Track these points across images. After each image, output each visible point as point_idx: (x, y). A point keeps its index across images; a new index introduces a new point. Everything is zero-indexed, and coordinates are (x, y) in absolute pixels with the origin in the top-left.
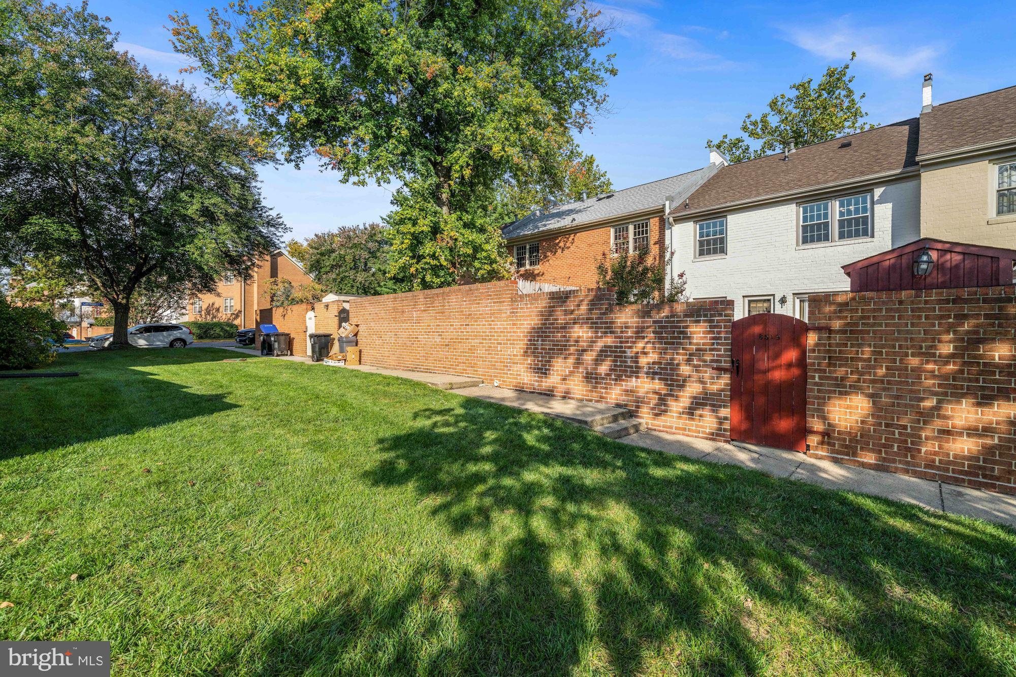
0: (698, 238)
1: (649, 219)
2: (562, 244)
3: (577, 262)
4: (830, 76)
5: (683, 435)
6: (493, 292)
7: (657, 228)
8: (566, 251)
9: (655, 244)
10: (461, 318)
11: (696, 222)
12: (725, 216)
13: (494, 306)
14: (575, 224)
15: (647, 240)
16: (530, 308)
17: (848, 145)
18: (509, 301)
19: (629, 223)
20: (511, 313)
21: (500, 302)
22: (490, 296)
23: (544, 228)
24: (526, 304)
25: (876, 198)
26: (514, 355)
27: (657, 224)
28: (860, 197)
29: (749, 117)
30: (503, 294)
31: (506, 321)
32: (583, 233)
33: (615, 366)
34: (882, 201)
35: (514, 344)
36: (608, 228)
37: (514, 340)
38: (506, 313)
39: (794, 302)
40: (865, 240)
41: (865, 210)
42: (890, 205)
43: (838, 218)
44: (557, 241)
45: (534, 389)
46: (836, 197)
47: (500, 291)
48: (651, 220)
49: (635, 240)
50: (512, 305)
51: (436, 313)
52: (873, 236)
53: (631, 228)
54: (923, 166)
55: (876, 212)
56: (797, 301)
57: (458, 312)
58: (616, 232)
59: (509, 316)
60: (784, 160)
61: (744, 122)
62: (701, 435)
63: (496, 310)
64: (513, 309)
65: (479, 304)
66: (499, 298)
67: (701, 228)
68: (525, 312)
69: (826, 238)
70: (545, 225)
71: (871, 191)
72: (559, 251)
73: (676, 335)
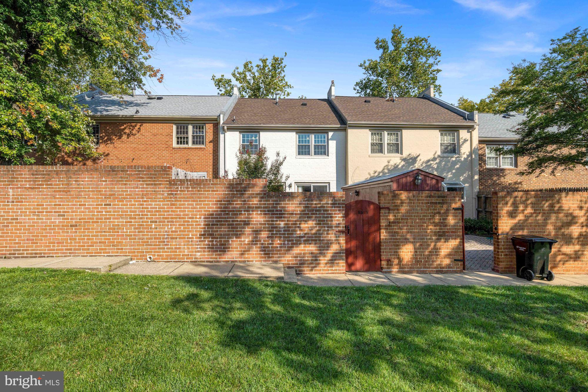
0: (242, 143)
1: (205, 123)
2: (127, 131)
3: (141, 147)
4: (276, 61)
5: (319, 273)
6: (145, 175)
7: (212, 131)
8: (132, 138)
9: (210, 142)
10: (98, 198)
11: (240, 132)
12: (259, 132)
13: (147, 188)
14: (139, 115)
15: (203, 139)
16: (192, 191)
17: (305, 105)
18: (167, 184)
19: (189, 124)
20: (168, 194)
21: (155, 184)
22: (142, 178)
23: (105, 113)
24: (187, 188)
25: (330, 137)
26: (172, 232)
27: (212, 128)
28: (323, 135)
29: (237, 68)
30: (160, 178)
31: (162, 201)
32: (148, 124)
33: (272, 234)
34: (331, 139)
35: (173, 222)
36: (171, 124)
37: (172, 218)
38: (163, 194)
39: (295, 187)
40: (324, 157)
41: (324, 141)
42: (335, 142)
43: (314, 144)
44: (123, 127)
45: (197, 258)
46: (313, 133)
47: (156, 175)
48: (207, 125)
49: (193, 137)
50: (170, 188)
51: (55, 191)
52: (328, 156)
53: (190, 128)
54: (349, 126)
55: (329, 144)
56: (296, 186)
57: (92, 191)
58: (177, 128)
59: (166, 198)
60: (276, 104)
61: (235, 71)
62: (330, 272)
63: (150, 191)
64: (171, 191)
65: (125, 184)
66: (154, 181)
67: (243, 137)
68: (186, 194)
69: (309, 154)
70: (107, 111)
71: (327, 133)
72: (124, 137)
73: (314, 212)
